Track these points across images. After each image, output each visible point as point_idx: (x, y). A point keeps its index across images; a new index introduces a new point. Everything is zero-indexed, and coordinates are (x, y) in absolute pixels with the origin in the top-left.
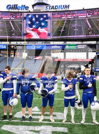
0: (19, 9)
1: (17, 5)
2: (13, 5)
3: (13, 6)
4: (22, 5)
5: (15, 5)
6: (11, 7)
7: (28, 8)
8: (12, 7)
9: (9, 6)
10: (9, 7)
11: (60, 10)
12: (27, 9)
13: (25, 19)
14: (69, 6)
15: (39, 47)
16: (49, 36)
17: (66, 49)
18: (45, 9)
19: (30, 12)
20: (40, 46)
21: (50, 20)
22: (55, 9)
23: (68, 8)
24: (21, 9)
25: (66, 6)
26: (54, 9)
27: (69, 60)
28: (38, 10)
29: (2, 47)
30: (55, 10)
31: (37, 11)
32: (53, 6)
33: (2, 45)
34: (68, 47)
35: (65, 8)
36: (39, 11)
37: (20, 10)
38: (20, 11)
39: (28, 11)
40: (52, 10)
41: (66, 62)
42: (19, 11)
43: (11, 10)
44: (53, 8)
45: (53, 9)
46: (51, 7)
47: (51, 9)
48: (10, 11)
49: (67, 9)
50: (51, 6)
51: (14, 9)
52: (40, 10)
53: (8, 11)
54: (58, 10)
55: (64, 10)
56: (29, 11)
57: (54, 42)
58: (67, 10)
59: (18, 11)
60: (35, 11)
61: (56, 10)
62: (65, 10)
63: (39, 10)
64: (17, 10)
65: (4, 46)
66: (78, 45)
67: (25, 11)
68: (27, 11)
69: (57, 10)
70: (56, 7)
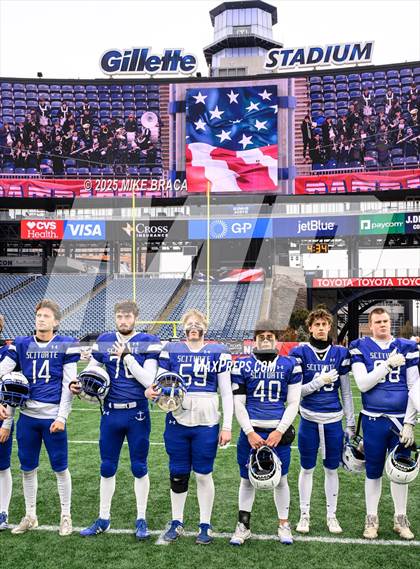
0: (152, 66)
1: (145, 51)
2: (127, 53)
3: (130, 56)
4: (168, 53)
5: (136, 51)
6: (121, 58)
7: (193, 60)
8: (126, 60)
9: (113, 58)
10: (112, 62)
11: (332, 65)
12: (187, 65)
13: (179, 111)
14: (369, 46)
15: (244, 228)
16: (287, 181)
17: (361, 233)
18: (268, 65)
19: (199, 78)
20: (245, 224)
21: (287, 110)
22: (310, 61)
23: (368, 57)
24: (161, 66)
25: (357, 46)
26: (306, 65)
27: (378, 282)
28: (234, 69)
29: (85, 231)
30: (308, 68)
31: (232, 74)
32: (301, 52)
33: (85, 223)
34: (368, 227)
35: (352, 58)
36: (241, 74)
37: (159, 70)
38: (159, 74)
39: (195, 75)
40: (297, 68)
41: (366, 292)
42: (155, 77)
43: (119, 75)
44: (302, 57)
45: (302, 62)
46: (291, 57)
47: (291, 63)
48: (115, 77)
49: (362, 62)
50: (292, 51)
51: (132, 69)
52: (244, 69)
53: (108, 77)
54: (321, 66)
55: (347, 64)
56: (199, 74)
57: (303, 205)
58: (360, 65)
59: (148, 77)
60: (223, 75)
61: (311, 69)
62: (354, 65)
63: (239, 69)
64: (145, 74)
65: (92, 229)
66: (412, 215)
67: (180, 74)
68: (187, 76)
69: (318, 69)
70: (316, 55)
